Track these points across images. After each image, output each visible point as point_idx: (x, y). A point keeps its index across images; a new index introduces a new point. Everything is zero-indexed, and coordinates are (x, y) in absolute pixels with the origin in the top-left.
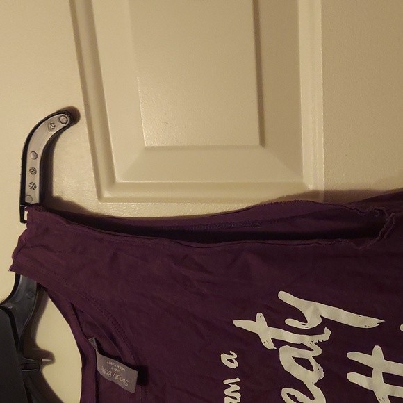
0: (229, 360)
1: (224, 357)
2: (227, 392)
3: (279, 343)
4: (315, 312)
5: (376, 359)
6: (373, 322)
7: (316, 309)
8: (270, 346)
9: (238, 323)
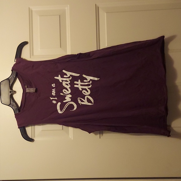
0: (53, 85)
1: (52, 85)
2: (53, 92)
3: (63, 81)
4: (69, 74)
5: (79, 82)
6: (78, 75)
7: (69, 73)
8: (61, 81)
9: (55, 78)
